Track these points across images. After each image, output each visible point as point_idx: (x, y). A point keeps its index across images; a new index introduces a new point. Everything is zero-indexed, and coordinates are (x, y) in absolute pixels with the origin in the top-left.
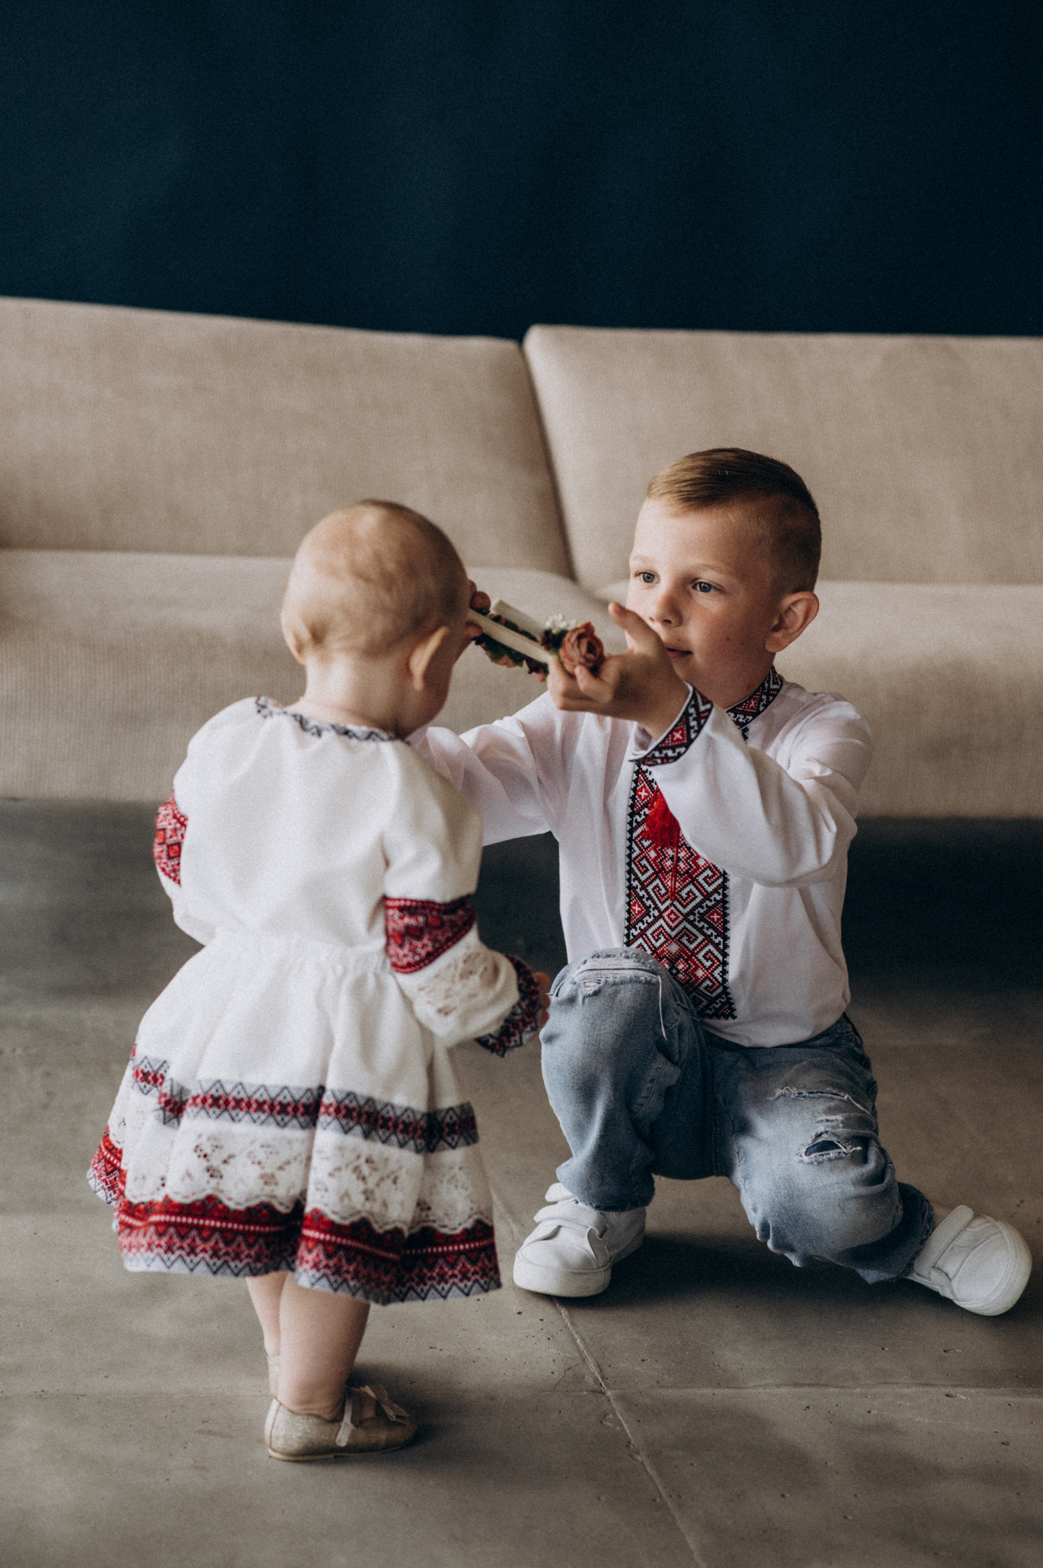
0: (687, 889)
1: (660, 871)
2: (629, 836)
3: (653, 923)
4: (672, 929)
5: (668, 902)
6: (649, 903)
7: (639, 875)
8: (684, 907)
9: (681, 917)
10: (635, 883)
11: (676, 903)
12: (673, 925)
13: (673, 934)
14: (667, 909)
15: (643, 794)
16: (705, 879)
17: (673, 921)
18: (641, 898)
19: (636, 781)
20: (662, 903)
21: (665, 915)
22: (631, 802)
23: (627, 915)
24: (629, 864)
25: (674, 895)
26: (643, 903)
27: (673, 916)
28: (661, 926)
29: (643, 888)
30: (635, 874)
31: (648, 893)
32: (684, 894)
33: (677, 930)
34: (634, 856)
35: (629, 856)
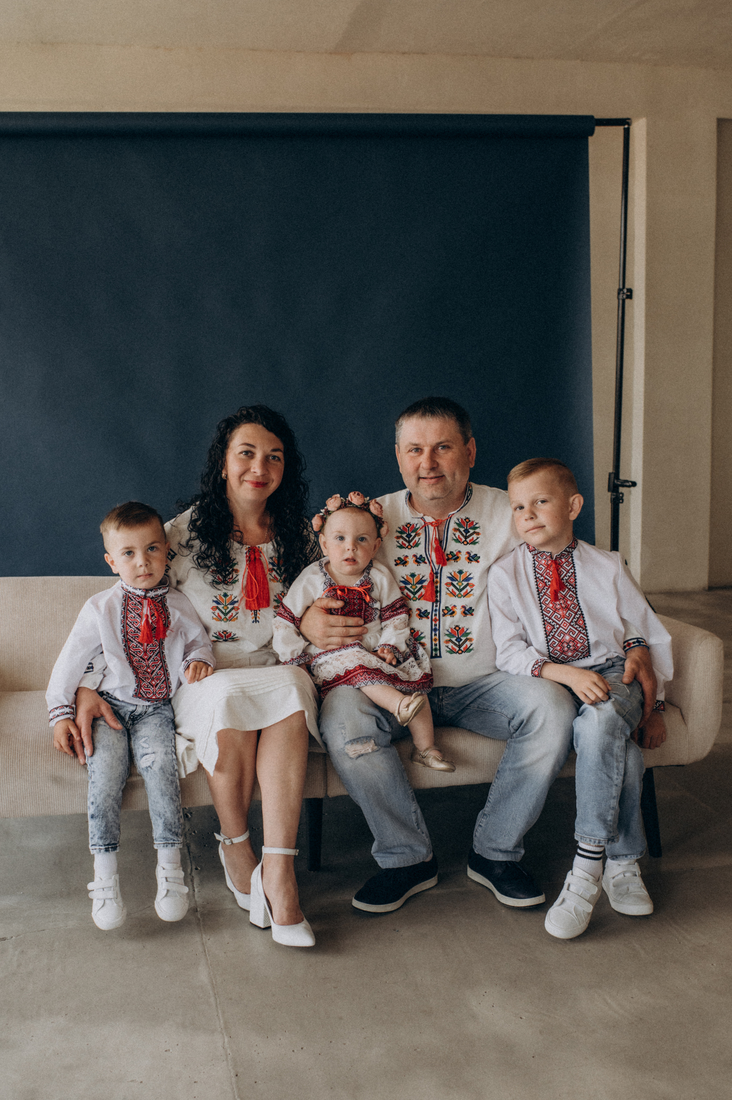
0: (568, 613)
1: (556, 610)
2: (539, 602)
3: (557, 631)
4: (566, 630)
5: (563, 619)
6: (554, 623)
7: (547, 614)
8: (569, 620)
9: (568, 624)
10: (546, 618)
11: (565, 619)
12: (566, 628)
13: (566, 632)
14: (562, 622)
15: (541, 585)
16: (573, 608)
17: (565, 626)
18: (550, 623)
19: (536, 582)
20: (559, 621)
21: (562, 625)
22: (537, 590)
23: (545, 632)
24: (542, 612)
25: (564, 617)
26: (551, 624)
27: (565, 625)
28: (561, 630)
29: (550, 618)
30: (545, 615)
31: (552, 620)
32: (567, 614)
33: (568, 630)
34: (543, 609)
35: (541, 609)
